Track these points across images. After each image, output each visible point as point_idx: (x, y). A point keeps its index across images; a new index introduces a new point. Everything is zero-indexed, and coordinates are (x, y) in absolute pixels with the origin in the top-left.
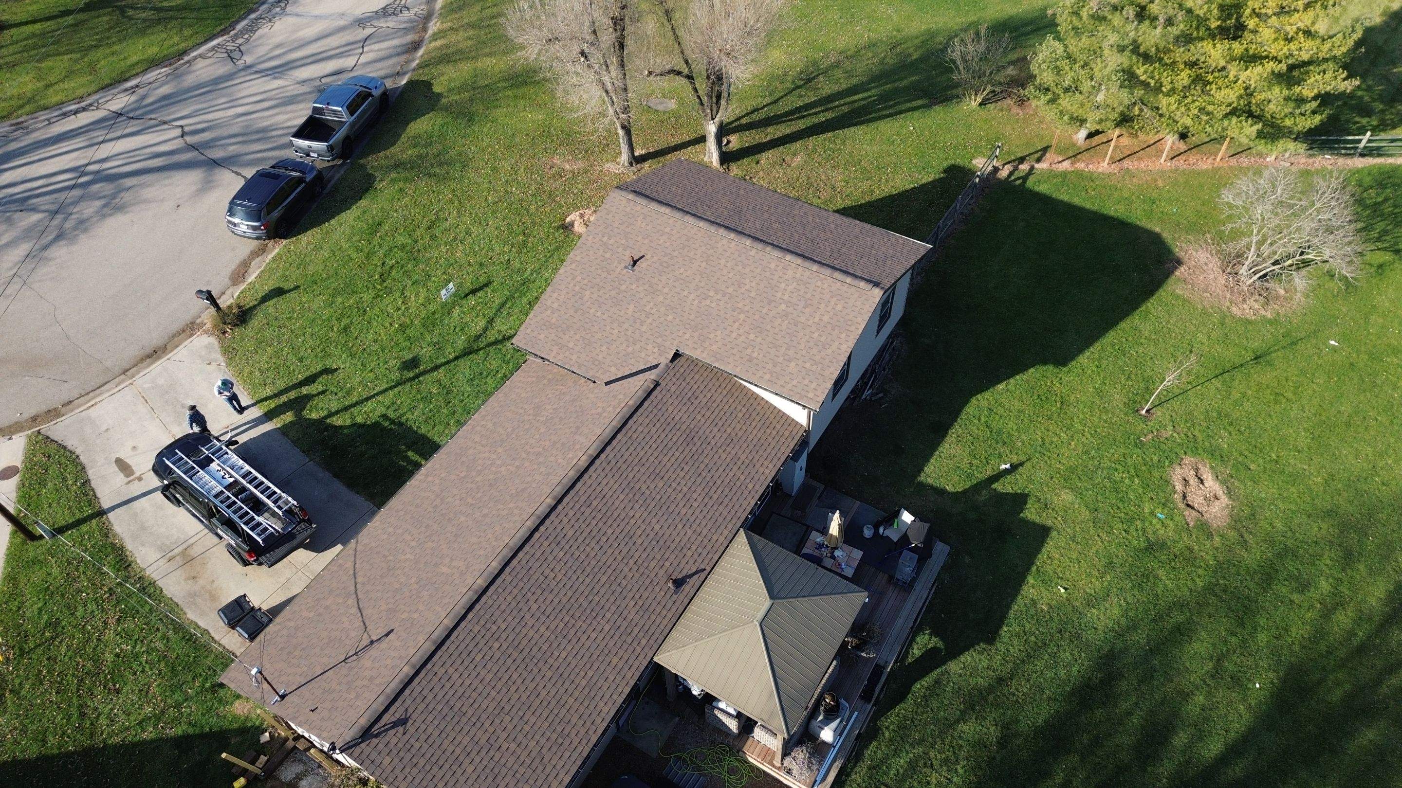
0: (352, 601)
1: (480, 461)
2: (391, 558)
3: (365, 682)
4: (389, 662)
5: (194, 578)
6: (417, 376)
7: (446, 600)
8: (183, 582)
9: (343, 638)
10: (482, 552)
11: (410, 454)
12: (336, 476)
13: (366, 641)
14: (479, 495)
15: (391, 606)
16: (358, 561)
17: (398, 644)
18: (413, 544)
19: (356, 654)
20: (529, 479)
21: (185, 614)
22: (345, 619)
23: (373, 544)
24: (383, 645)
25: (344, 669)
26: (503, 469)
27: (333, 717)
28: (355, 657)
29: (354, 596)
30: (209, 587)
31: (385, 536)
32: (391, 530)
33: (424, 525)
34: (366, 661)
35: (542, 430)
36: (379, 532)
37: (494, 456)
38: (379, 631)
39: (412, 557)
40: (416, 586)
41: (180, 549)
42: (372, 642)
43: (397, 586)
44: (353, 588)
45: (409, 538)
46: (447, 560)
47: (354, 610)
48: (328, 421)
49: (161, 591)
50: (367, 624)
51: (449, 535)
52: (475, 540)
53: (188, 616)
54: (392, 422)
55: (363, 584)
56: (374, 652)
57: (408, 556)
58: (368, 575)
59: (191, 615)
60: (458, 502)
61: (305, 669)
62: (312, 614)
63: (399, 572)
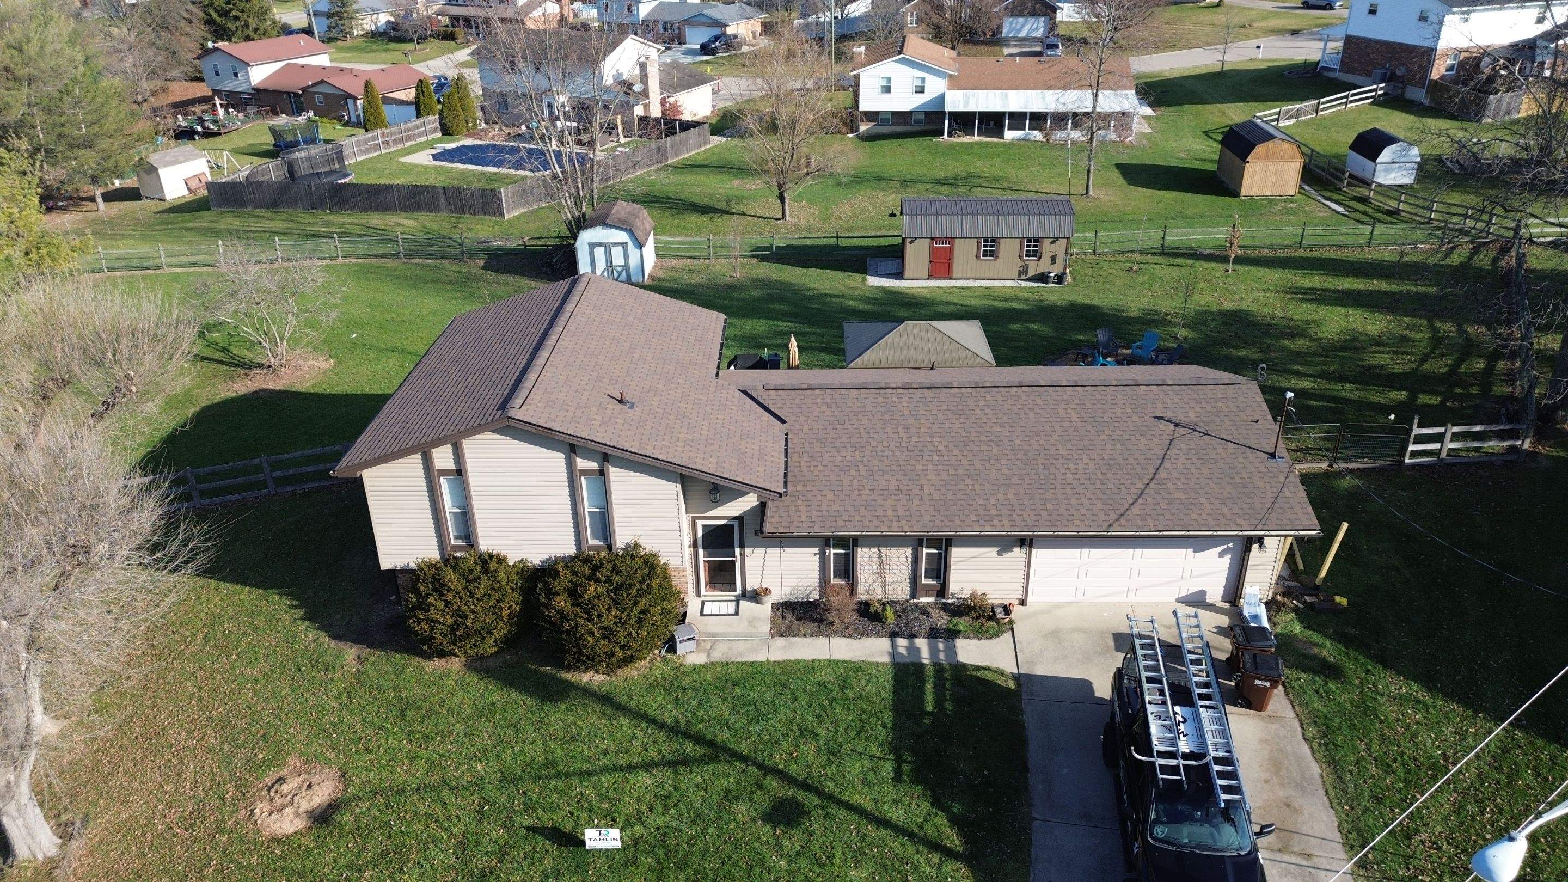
0: (1162, 474)
1: (944, 476)
2: (1100, 476)
3: (1204, 404)
4: (1176, 400)
5: (1288, 806)
6: (804, 786)
7: (1099, 397)
8: (1306, 812)
9: (1193, 452)
10: (1039, 401)
11: (929, 708)
12: (1024, 767)
13: (1181, 431)
14: (984, 448)
15: (1138, 437)
16: (1126, 506)
17: (1160, 405)
18: (1072, 466)
19: (1195, 430)
20: (941, 417)
21: (1321, 776)
22: (1180, 466)
23: (1100, 506)
24: (1169, 414)
25: (1212, 428)
26: (941, 448)
27: (1244, 404)
28: (1198, 429)
29: (1157, 476)
30: (1275, 780)
31: (1084, 501)
32: (1073, 501)
33: (1046, 472)
34: (1191, 416)
35: (874, 443)
36: (1083, 511)
37: (930, 467)
38: (1163, 428)
39: (1085, 456)
40: (1107, 432)
41: (1286, 858)
42: (1177, 425)
43: (1119, 446)
44: (1152, 485)
45: (1069, 476)
46: (1065, 424)
47: (1167, 464)
48: (960, 848)
49: (1340, 826)
50: (1168, 442)
51: (1042, 442)
52: (1031, 416)
53: (1319, 771)
54: (899, 761)
55: (1140, 479)
56: (1180, 418)
57: (1086, 461)
58: (1129, 482)
59: (1315, 769)
60: (1003, 462)
61: (1241, 460)
62: (1203, 500)
63: (1106, 457)
